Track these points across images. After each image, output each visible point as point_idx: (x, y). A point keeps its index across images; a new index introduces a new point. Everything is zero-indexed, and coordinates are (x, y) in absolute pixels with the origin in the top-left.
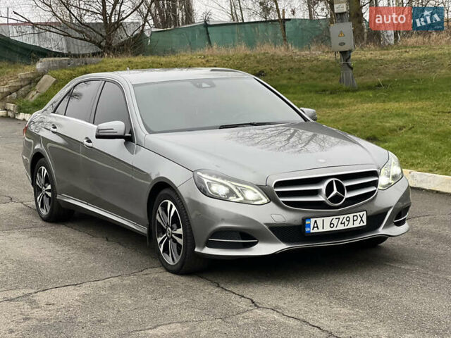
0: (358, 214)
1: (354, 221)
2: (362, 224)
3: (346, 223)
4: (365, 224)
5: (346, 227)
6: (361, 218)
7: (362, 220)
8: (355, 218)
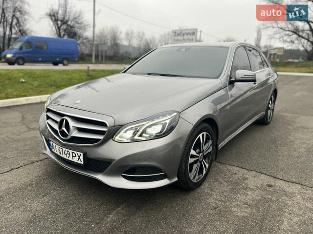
0: (76, 152)
1: (73, 156)
2: (79, 162)
3: (68, 155)
4: (82, 163)
5: (67, 158)
6: (79, 157)
7: (79, 158)
8: (74, 155)
